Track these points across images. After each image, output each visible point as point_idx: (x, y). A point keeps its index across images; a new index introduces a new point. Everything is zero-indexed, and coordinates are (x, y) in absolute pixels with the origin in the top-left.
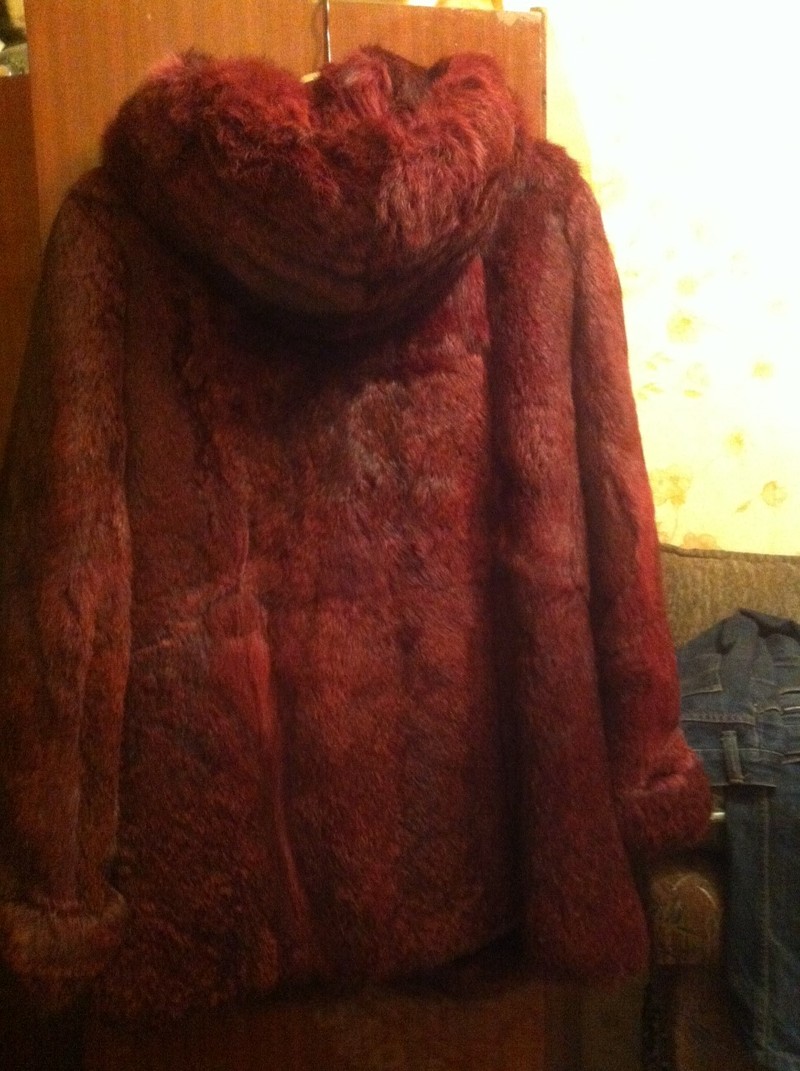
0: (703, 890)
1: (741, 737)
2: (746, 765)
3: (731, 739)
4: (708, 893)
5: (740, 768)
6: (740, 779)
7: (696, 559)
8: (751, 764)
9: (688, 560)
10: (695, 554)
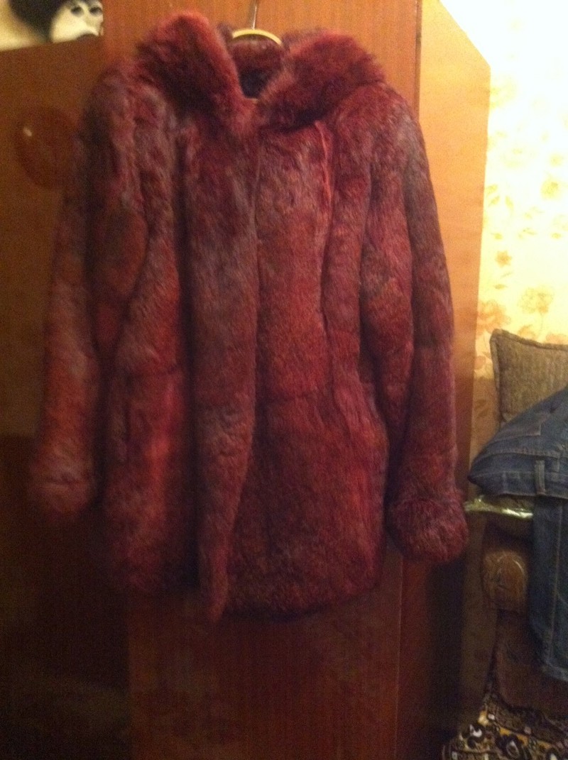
0: (517, 563)
1: (548, 466)
2: (548, 483)
3: (541, 466)
4: (519, 565)
5: (544, 485)
6: (543, 492)
7: (548, 351)
8: (552, 482)
9: (542, 351)
10: (547, 347)
